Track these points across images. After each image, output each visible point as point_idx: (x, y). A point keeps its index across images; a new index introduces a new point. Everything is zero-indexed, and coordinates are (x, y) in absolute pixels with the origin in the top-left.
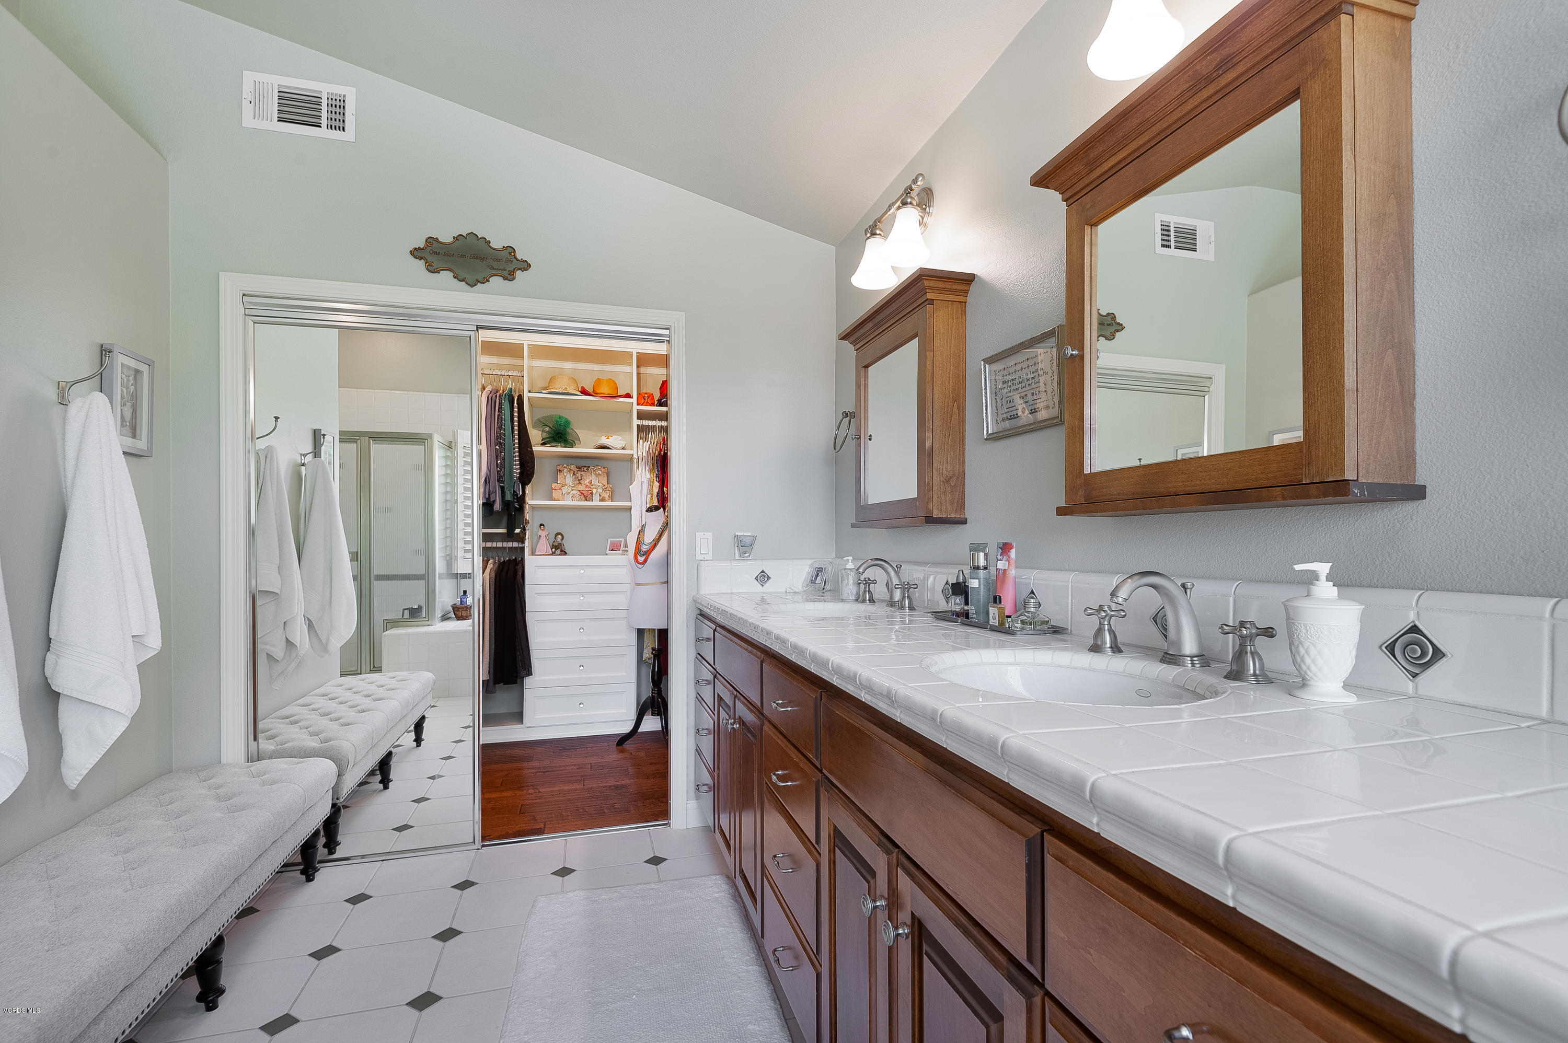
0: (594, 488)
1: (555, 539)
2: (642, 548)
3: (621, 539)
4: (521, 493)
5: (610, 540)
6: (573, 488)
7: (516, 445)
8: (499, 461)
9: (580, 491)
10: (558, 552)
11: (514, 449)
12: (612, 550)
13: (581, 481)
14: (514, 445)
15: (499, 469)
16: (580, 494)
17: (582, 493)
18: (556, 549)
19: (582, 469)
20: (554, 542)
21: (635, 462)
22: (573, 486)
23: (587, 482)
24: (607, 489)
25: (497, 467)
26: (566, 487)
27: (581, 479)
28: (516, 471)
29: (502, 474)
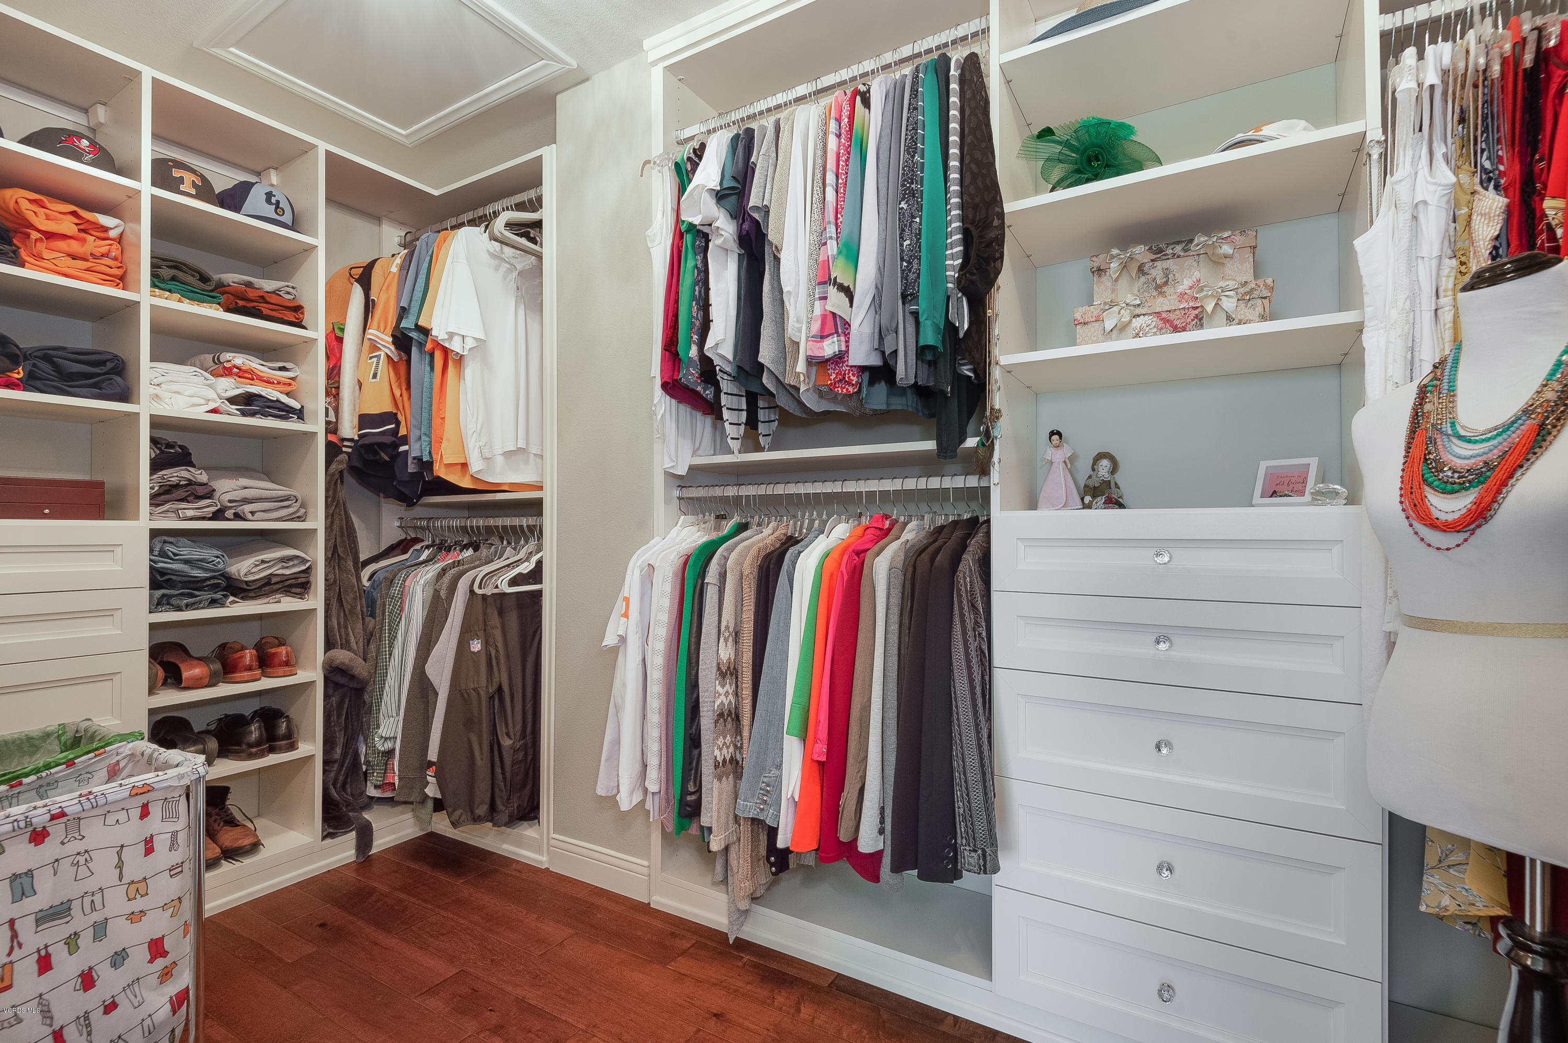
0: (1206, 297)
1: (1093, 470)
2: (1446, 457)
3: (1304, 461)
4: (966, 326)
5: (1264, 465)
6: (1138, 311)
7: (953, 213)
8: (908, 242)
9: (1158, 314)
10: (1101, 500)
11: (948, 224)
12: (1274, 494)
13: (1165, 289)
14: (948, 212)
15: (905, 264)
16: (1161, 324)
17: (1166, 321)
18: (1094, 497)
19: (1169, 251)
20: (1090, 477)
21: (1375, 157)
22: (1138, 302)
23: (1185, 285)
24: (1256, 294)
25: (902, 259)
26: (1115, 309)
27: (1166, 283)
28: (953, 261)
29: (912, 276)
